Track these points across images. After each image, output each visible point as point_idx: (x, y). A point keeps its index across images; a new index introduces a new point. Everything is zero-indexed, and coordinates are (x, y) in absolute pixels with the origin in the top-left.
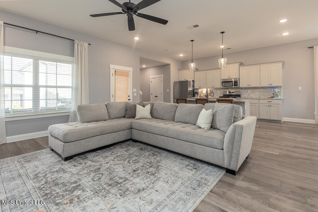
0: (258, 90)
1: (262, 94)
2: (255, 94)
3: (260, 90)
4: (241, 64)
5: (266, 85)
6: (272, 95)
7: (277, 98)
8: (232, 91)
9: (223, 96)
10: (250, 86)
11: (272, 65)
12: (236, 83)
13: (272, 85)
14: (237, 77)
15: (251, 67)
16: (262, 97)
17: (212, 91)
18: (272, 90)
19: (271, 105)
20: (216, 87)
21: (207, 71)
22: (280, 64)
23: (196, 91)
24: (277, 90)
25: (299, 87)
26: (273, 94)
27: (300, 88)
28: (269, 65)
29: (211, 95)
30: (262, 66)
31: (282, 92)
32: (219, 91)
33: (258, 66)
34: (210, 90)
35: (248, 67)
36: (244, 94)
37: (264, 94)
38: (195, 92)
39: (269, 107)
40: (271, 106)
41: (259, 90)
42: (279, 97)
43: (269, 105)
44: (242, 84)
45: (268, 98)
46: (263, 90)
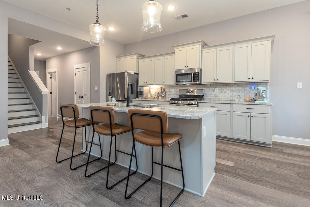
0: (230, 88)
1: (236, 94)
2: (225, 95)
3: (234, 88)
4: (205, 45)
5: (244, 79)
6: (253, 96)
7: (261, 101)
8: (192, 90)
9: (178, 97)
10: (217, 81)
11: (254, 44)
12: (196, 76)
13: (253, 80)
14: (198, 66)
15: (219, 49)
16: (236, 100)
17: (164, 89)
18: (253, 88)
19: (252, 114)
20: (167, 83)
21: (156, 58)
22: (268, 43)
23: (140, 89)
24: (261, 88)
25: (298, 84)
26: (256, 95)
27: (300, 85)
28: (248, 44)
29: (162, 96)
30: (238, 46)
31: (268, 91)
32: (173, 90)
33: (231, 47)
34: (162, 88)
35: (214, 50)
36: (210, 94)
37: (239, 95)
38: (138, 90)
39: (249, 118)
40: (252, 117)
41: (232, 88)
42: (265, 101)
43: (249, 114)
44: (206, 79)
45: (246, 101)
46: (239, 88)
